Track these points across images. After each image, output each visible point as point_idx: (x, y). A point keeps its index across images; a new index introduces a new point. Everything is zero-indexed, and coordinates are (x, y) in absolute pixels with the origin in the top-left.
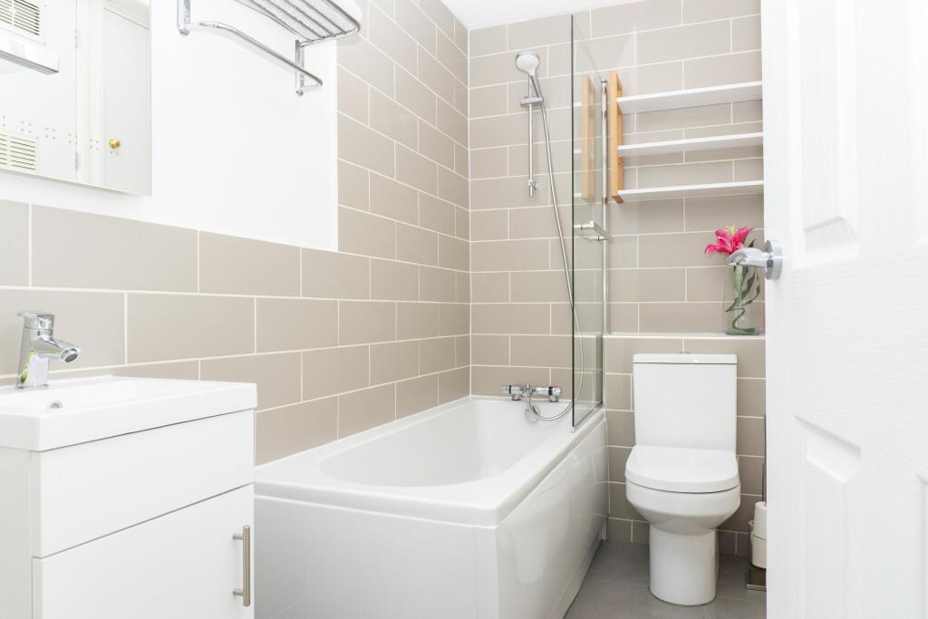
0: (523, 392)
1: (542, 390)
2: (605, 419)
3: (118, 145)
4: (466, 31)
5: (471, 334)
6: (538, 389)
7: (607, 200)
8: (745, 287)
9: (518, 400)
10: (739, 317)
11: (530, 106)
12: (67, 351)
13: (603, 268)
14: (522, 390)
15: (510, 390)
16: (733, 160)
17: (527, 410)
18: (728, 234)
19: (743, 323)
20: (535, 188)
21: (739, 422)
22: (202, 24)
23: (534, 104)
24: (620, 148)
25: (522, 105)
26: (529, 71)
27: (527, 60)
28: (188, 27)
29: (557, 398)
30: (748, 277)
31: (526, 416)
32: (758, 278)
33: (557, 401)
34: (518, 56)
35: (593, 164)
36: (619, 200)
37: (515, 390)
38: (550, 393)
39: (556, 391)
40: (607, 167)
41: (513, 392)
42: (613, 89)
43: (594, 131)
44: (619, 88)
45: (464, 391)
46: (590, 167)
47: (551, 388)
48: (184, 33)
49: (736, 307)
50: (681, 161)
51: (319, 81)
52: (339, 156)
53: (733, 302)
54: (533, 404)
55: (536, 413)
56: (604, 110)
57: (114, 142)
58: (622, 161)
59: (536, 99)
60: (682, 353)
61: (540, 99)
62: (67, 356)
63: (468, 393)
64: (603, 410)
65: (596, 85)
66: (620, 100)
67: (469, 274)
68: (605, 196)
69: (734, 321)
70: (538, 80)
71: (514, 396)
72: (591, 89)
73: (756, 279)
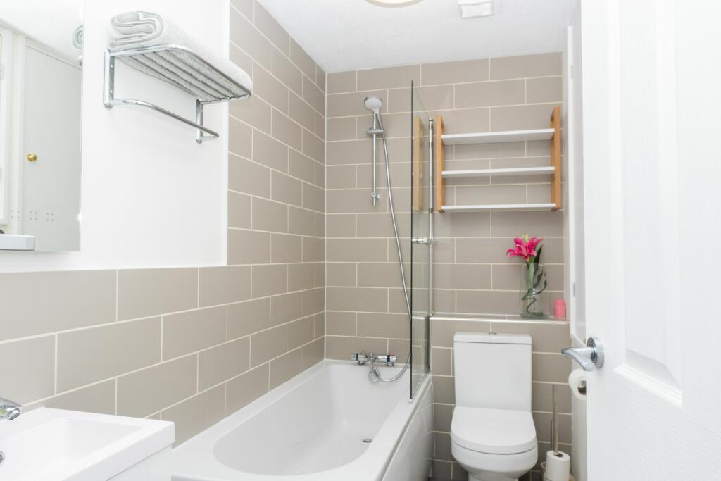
0: (368, 358)
1: (383, 358)
2: (431, 383)
3: (35, 158)
4: (324, 74)
5: (325, 311)
6: (380, 357)
7: (432, 210)
8: (536, 279)
9: (363, 364)
10: (530, 304)
11: (375, 135)
12: (12, 412)
13: (429, 261)
14: (367, 357)
15: (357, 357)
16: (527, 184)
17: (371, 372)
18: (524, 242)
19: (535, 308)
20: (377, 199)
21: (534, 387)
22: (124, 101)
23: (378, 135)
24: (444, 173)
25: (368, 134)
26: (374, 110)
27: (373, 102)
28: (112, 102)
29: (393, 363)
30: (538, 273)
31: (369, 376)
32: (545, 275)
33: (393, 366)
34: (366, 99)
35: (422, 181)
36: (442, 212)
37: (361, 358)
38: (388, 360)
39: (393, 359)
40: (433, 184)
41: (359, 359)
42: (438, 128)
43: (423, 156)
44: (443, 126)
45: (320, 356)
46: (420, 184)
47: (389, 356)
48: (109, 107)
49: (529, 297)
50: (488, 183)
51: (217, 135)
52: (229, 188)
53: (527, 291)
54: (375, 368)
55: (377, 375)
56: (431, 141)
57: (32, 157)
58: (445, 181)
59: (379, 131)
60: (490, 333)
61: (382, 131)
62: (11, 415)
63: (323, 358)
64: (430, 375)
65: (425, 123)
66: (443, 137)
67: (324, 264)
68: (431, 207)
69: (528, 307)
70: (380, 116)
71: (359, 361)
72: (422, 127)
73: (543, 275)
